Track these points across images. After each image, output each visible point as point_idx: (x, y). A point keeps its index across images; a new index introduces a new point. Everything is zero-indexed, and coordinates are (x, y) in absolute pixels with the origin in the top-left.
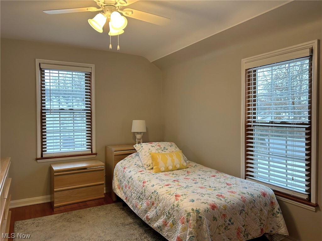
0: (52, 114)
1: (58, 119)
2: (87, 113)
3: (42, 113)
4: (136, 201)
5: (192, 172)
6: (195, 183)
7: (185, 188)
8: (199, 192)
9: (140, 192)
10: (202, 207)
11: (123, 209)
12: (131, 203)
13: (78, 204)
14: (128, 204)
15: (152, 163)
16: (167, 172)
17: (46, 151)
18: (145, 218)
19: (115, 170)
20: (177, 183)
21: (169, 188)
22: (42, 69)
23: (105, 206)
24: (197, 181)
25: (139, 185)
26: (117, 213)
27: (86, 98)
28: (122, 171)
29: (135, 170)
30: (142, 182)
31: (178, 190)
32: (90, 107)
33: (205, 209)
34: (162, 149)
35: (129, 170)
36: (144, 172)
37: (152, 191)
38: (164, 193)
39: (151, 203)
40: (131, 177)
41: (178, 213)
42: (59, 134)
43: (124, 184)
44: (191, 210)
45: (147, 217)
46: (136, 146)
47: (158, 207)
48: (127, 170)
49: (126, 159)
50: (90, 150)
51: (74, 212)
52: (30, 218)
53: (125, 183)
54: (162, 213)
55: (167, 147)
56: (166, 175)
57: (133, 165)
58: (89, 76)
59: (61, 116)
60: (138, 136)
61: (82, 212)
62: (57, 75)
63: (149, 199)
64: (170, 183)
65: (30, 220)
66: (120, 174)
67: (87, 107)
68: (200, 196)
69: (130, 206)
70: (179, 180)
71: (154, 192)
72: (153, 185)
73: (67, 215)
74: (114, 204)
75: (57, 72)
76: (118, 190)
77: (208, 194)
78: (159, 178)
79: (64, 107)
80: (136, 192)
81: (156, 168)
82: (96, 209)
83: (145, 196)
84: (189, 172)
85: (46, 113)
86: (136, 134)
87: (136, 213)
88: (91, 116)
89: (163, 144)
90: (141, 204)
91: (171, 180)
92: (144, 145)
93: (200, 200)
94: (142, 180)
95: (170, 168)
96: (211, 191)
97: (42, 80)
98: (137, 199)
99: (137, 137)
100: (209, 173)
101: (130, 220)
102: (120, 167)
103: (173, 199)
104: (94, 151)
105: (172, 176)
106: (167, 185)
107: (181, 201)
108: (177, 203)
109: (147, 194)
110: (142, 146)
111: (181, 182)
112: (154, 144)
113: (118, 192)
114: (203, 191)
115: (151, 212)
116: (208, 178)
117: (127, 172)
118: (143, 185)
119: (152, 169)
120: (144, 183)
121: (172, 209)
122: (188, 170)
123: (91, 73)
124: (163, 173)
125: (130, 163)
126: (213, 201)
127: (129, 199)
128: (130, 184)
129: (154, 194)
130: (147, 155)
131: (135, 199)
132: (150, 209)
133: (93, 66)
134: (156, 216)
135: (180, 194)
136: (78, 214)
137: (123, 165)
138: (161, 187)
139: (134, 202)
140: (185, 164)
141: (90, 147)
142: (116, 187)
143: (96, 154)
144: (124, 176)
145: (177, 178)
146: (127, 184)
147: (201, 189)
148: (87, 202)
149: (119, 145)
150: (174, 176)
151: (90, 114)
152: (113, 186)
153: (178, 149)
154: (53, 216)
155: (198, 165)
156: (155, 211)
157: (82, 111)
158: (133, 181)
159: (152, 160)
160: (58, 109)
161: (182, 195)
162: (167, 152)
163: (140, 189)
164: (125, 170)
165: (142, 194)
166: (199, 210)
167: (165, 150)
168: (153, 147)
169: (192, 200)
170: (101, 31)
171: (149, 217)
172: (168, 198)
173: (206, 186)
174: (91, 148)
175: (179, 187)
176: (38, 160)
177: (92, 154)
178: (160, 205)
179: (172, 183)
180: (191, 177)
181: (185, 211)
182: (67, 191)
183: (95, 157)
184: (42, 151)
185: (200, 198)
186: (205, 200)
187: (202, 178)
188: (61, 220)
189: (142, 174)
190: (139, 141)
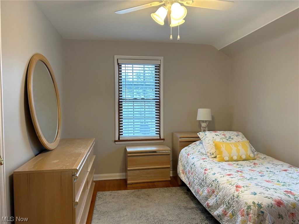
0: (127, 103)
1: (132, 107)
2: (156, 102)
3: (119, 102)
4: (198, 187)
5: (259, 164)
6: (261, 176)
7: (248, 180)
8: (265, 185)
9: (202, 179)
10: (265, 202)
11: (187, 194)
12: (193, 188)
13: (147, 183)
14: (191, 189)
15: (216, 151)
16: (231, 162)
17: (122, 135)
18: (206, 205)
19: (179, 155)
20: (240, 173)
21: (231, 178)
22: (120, 64)
23: (170, 189)
24: (264, 174)
25: (201, 172)
26: (181, 196)
27: (156, 88)
28: (186, 157)
29: (198, 158)
30: (204, 169)
31: (240, 181)
32: (159, 97)
33: (268, 205)
34: (227, 138)
35: (192, 157)
36: (206, 160)
37: (213, 179)
38: (225, 182)
39: (211, 190)
40: (194, 164)
41: (238, 204)
42: (133, 121)
43: (187, 170)
44: (252, 203)
45: (208, 204)
46: (199, 134)
47: (218, 196)
48: (190, 157)
49: (190, 146)
50: (159, 135)
51: (144, 190)
52: (109, 191)
53: (188, 168)
54: (222, 202)
55: (233, 137)
56: (229, 165)
57: (197, 153)
58: (159, 68)
59: (135, 104)
60: (204, 125)
61: (150, 191)
62: (131, 68)
63: (210, 186)
64: (232, 173)
65: (109, 192)
66: (184, 160)
67: (156, 96)
68: (265, 190)
69: (193, 192)
70: (243, 171)
71: (215, 180)
72: (214, 174)
73: (137, 192)
74: (179, 188)
75: (131, 66)
76: (182, 175)
77: (274, 189)
78: (222, 167)
79: (137, 97)
80: (198, 179)
81: (219, 157)
82: (162, 189)
83: (206, 183)
84: (256, 164)
85: (123, 102)
86: (200, 122)
87: (198, 199)
88: (159, 105)
89: (228, 134)
90: (202, 190)
91: (234, 170)
92: (207, 133)
93: (264, 194)
94: (204, 168)
95: (235, 158)
96: (279, 186)
97: (119, 74)
98: (199, 186)
99: (202, 125)
100: (280, 167)
101: (193, 205)
102: (184, 153)
103: (234, 189)
104: (162, 137)
105: (236, 167)
106: (228, 175)
107: (242, 192)
108: (237, 194)
109: (208, 182)
110: (205, 134)
111: (245, 173)
112: (218, 133)
113: (182, 177)
114: (269, 185)
115: (211, 200)
116: (278, 172)
117: (191, 158)
118: (205, 172)
119: (215, 157)
120: (205, 170)
121: (232, 199)
122: (256, 161)
123: (160, 65)
124: (227, 163)
125: (194, 150)
126: (279, 197)
127: (192, 184)
128: (193, 170)
129: (214, 182)
130: (211, 143)
131: (197, 185)
132: (211, 196)
133: (162, 58)
134: (216, 204)
135: (241, 185)
136: (146, 193)
137: (187, 151)
138: (222, 176)
139: (196, 187)
140: (252, 155)
141: (158, 133)
142: (181, 172)
143: (164, 139)
144: (187, 162)
145: (242, 169)
146: (190, 169)
147: (268, 183)
148: (155, 183)
149: (185, 132)
150: (239, 166)
151: (158, 103)
152: (178, 171)
153: (245, 139)
154: (126, 191)
155: (267, 157)
156: (215, 199)
157: (152, 100)
158: (196, 167)
159: (216, 149)
160: (133, 99)
161: (243, 187)
162: (233, 141)
163: (201, 176)
164: (189, 156)
165: (203, 181)
166: (261, 204)
167: (231, 140)
168: (218, 136)
169: (255, 193)
170: (162, 23)
171: (210, 205)
172: (228, 188)
173: (274, 180)
174: (160, 134)
175: (242, 178)
176: (116, 142)
177: (160, 139)
178: (220, 194)
179: (234, 174)
180: (258, 169)
181: (245, 203)
182: (138, 171)
183: (163, 143)
184: (119, 135)
185: (264, 192)
186: (269, 194)
187: (270, 171)
188: (132, 196)
189: (204, 161)
190: (204, 129)
